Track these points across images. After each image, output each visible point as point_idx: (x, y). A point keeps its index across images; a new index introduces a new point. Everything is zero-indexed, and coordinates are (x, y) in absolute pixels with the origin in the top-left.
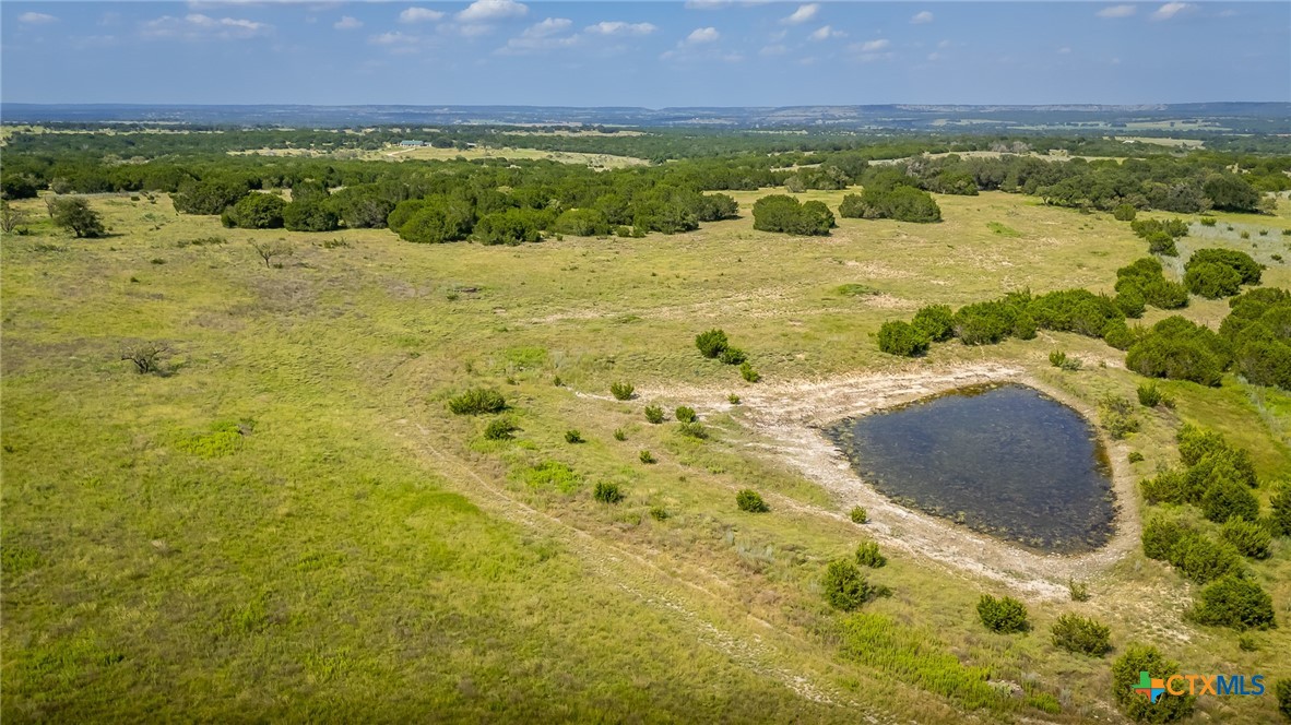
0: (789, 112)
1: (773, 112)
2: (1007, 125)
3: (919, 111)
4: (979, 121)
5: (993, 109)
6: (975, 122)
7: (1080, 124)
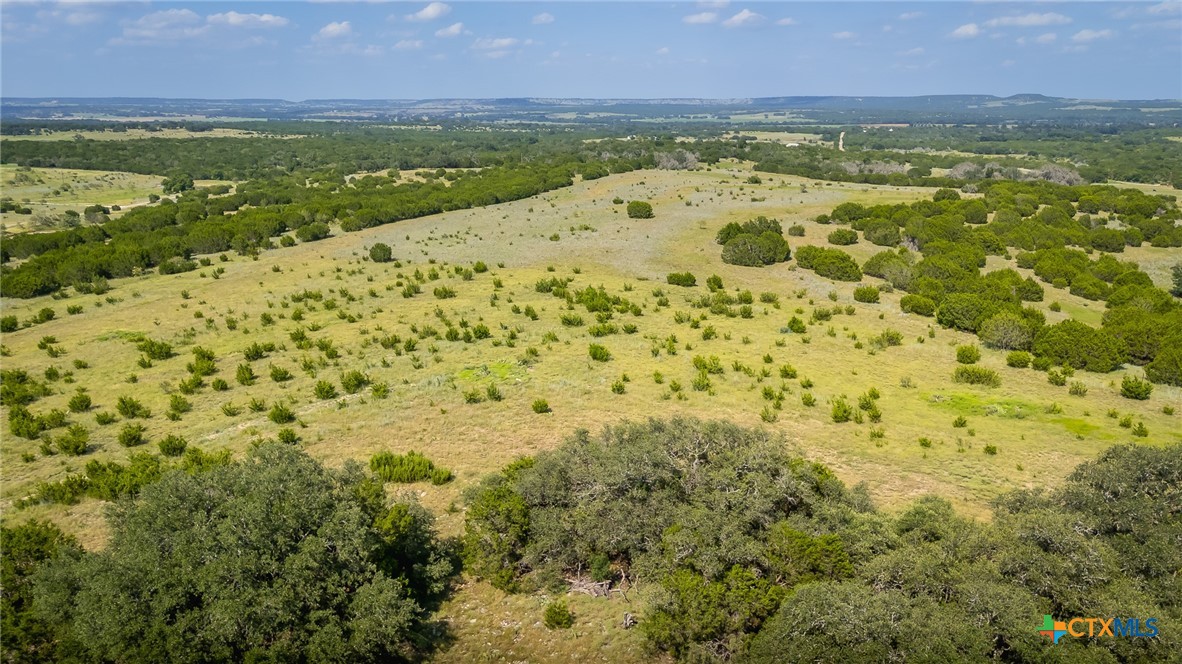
0: (430, 105)
1: (415, 104)
2: (630, 118)
3: (550, 104)
4: (606, 114)
5: (614, 103)
6: (602, 115)
7: (692, 116)
